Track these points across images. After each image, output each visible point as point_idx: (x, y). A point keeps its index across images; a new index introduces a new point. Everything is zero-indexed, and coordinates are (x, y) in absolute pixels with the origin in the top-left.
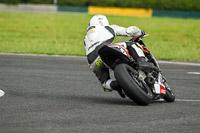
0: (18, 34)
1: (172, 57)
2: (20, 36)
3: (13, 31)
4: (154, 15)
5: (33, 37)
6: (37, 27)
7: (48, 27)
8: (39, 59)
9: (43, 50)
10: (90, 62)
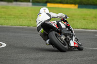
0: (13, 16)
1: (88, 27)
2: (14, 18)
3: (11, 15)
4: (79, 7)
5: (20, 18)
6: (22, 13)
7: (27, 13)
8: (23, 28)
9: (25, 24)
10: (38, 31)
